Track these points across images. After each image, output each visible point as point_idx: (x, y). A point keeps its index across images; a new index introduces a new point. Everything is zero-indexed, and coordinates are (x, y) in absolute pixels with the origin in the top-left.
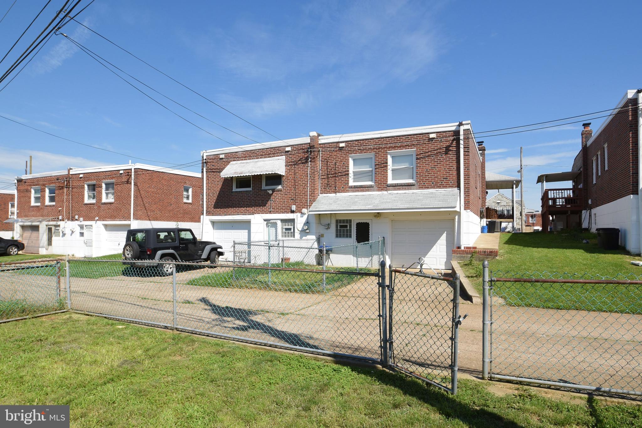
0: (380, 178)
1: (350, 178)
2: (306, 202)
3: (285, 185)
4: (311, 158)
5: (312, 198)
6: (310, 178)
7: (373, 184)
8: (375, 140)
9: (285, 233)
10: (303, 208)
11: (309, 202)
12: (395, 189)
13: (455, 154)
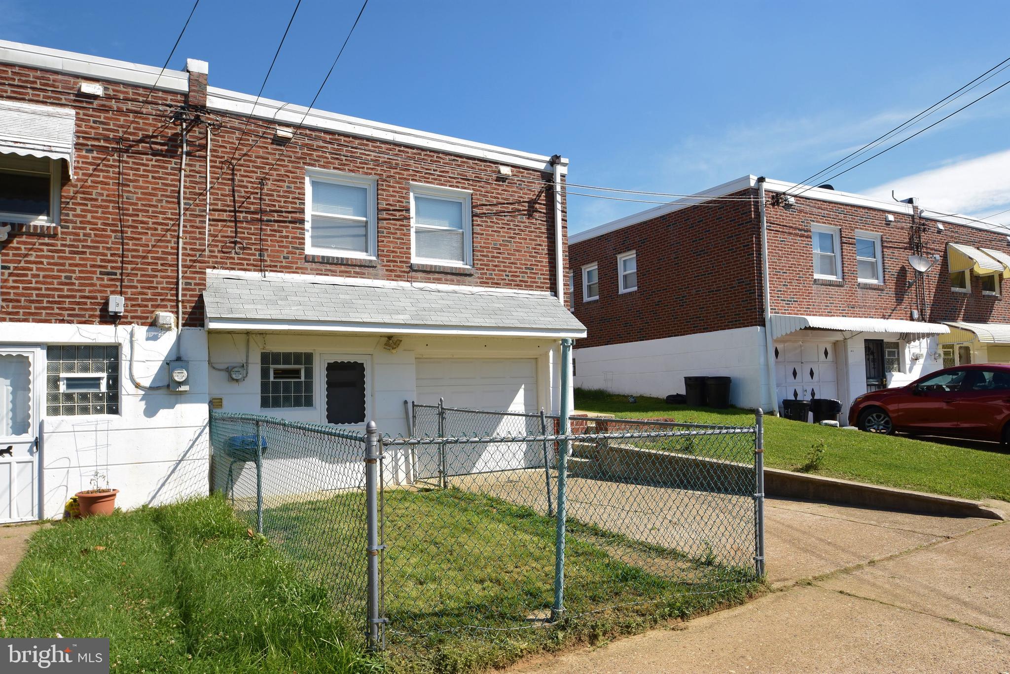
0: (392, 245)
1: (306, 233)
2: (172, 289)
3: (75, 216)
4: (189, 143)
5: (194, 278)
6: (186, 209)
7: (374, 258)
8: (378, 144)
9: (69, 397)
10: (158, 306)
11: (183, 289)
12: (429, 279)
13: (545, 219)
